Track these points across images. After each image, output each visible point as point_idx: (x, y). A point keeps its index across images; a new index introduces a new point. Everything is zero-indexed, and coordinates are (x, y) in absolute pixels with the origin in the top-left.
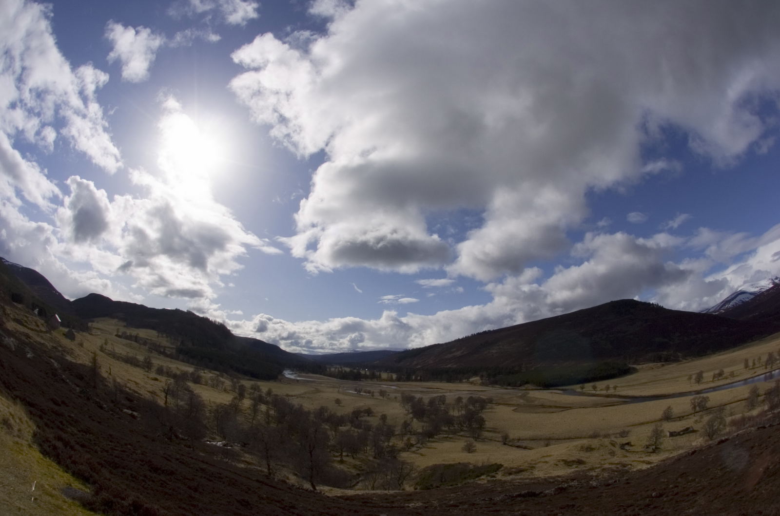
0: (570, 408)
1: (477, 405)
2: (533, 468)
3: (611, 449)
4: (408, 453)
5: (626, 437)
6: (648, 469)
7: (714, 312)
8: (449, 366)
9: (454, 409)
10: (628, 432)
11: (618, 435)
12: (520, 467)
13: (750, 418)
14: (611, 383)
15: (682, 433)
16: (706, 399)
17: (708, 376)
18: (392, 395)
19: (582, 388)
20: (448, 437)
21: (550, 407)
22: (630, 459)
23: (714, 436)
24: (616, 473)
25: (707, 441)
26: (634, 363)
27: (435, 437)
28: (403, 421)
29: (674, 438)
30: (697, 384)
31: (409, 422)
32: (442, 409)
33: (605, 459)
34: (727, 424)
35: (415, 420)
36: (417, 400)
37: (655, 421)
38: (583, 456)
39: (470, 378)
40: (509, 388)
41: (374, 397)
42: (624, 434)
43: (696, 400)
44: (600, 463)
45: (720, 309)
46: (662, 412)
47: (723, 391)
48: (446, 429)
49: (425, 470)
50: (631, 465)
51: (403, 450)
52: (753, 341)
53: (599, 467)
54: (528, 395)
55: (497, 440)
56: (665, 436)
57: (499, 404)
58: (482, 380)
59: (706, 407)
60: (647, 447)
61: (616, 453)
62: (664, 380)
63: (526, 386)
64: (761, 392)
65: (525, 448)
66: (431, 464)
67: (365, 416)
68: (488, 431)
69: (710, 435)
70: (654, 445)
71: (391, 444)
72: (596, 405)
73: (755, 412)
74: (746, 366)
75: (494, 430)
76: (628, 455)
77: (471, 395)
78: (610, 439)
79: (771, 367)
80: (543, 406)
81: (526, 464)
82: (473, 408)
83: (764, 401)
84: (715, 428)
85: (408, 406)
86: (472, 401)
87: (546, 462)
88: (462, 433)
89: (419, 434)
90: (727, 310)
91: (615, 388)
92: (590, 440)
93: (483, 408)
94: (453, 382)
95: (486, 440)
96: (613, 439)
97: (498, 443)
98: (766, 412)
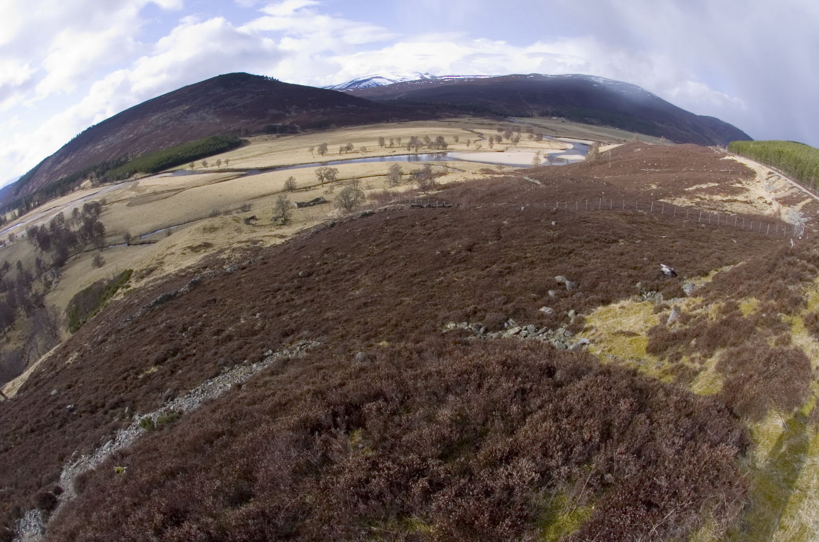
0: (183, 189)
1: (93, 211)
2: (162, 263)
3: (235, 226)
4: (50, 294)
5: (249, 211)
6: (283, 243)
7: (340, 89)
8: (60, 177)
9: (73, 224)
10: (250, 206)
11: (240, 210)
12: (151, 266)
13: (395, 195)
14: (222, 157)
15: (312, 203)
16: (334, 171)
17: (333, 149)
18: (19, 235)
19: (192, 166)
20: (76, 258)
21: (163, 192)
22: (259, 234)
23: (353, 208)
24: (248, 252)
25: (344, 212)
26: (246, 135)
27: (66, 263)
28: (35, 260)
29: (304, 209)
30: (321, 156)
31: (40, 258)
32: (63, 228)
33: (233, 238)
34: (366, 197)
35: (44, 252)
36: (39, 229)
37: (277, 192)
38: (208, 238)
39: (80, 184)
40: (119, 182)
41: (7, 246)
42: (245, 208)
43: (323, 171)
44: (228, 242)
45: (347, 87)
46: (284, 183)
47: (354, 164)
48: (72, 249)
49: (70, 306)
50: (262, 240)
51: (46, 292)
52: (388, 121)
53: (228, 248)
54: (139, 185)
55: (120, 242)
56: (293, 207)
57: (114, 202)
58: (92, 181)
59: (336, 178)
60: (276, 219)
61: (242, 229)
62: (281, 151)
63: (135, 176)
64: (404, 170)
65: (149, 243)
66: (72, 296)
67: (5, 273)
68: (110, 236)
69: (348, 206)
70: (282, 217)
71: (34, 293)
72: (211, 182)
73: (401, 189)
74: (382, 144)
75: (115, 233)
76: (256, 230)
77: (86, 202)
78: (231, 216)
79: (416, 150)
80: (155, 193)
81: (154, 260)
82: (90, 216)
83: (410, 180)
84: (353, 199)
85: (35, 240)
86: (87, 208)
87: (173, 253)
88: (87, 248)
89: (52, 266)
90: (356, 90)
91: (227, 162)
92: (210, 219)
93: (98, 211)
94: (67, 194)
95: (110, 247)
96: (235, 215)
97: (122, 245)
98: (415, 190)
